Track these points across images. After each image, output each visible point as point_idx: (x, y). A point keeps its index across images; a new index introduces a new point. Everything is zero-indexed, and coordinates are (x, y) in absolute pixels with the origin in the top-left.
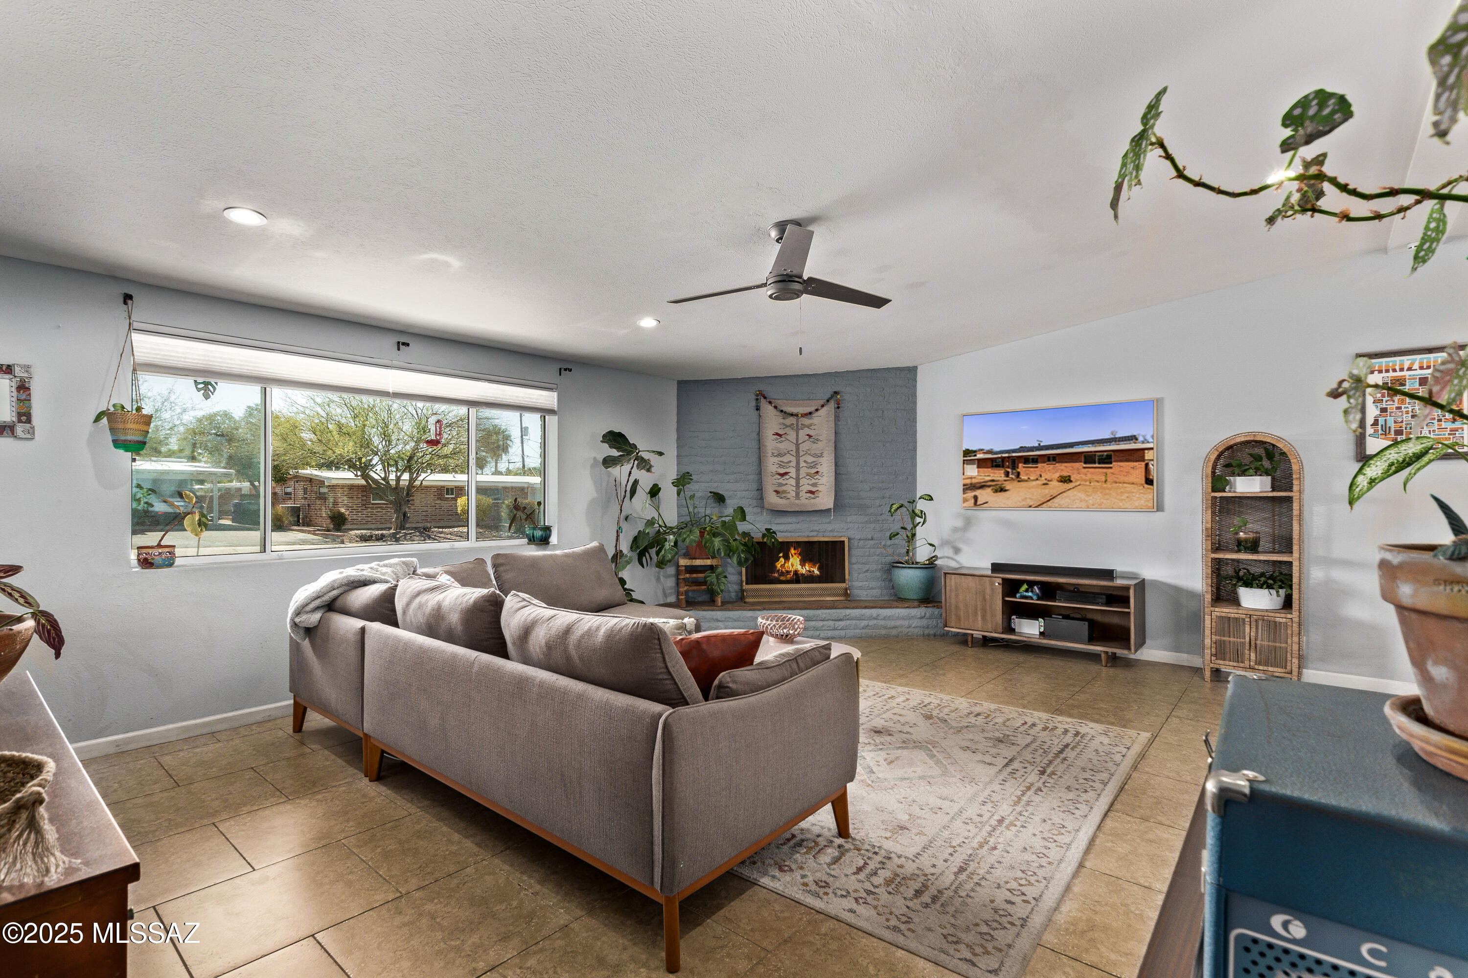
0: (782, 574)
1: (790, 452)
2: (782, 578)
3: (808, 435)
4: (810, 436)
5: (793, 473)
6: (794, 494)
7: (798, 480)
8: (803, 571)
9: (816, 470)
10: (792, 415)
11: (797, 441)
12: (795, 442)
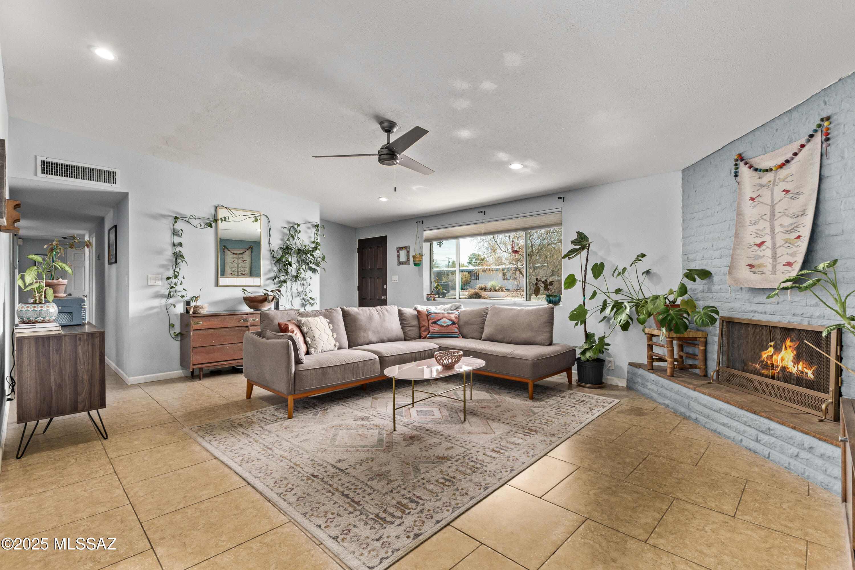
0: (765, 366)
1: (764, 217)
2: (764, 372)
3: (784, 191)
4: (786, 191)
5: (769, 244)
6: (770, 267)
7: (774, 249)
8: (794, 369)
9: (797, 234)
10: (767, 171)
11: (772, 201)
12: (769, 203)
